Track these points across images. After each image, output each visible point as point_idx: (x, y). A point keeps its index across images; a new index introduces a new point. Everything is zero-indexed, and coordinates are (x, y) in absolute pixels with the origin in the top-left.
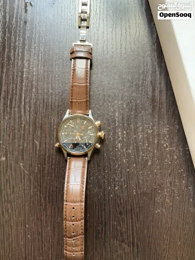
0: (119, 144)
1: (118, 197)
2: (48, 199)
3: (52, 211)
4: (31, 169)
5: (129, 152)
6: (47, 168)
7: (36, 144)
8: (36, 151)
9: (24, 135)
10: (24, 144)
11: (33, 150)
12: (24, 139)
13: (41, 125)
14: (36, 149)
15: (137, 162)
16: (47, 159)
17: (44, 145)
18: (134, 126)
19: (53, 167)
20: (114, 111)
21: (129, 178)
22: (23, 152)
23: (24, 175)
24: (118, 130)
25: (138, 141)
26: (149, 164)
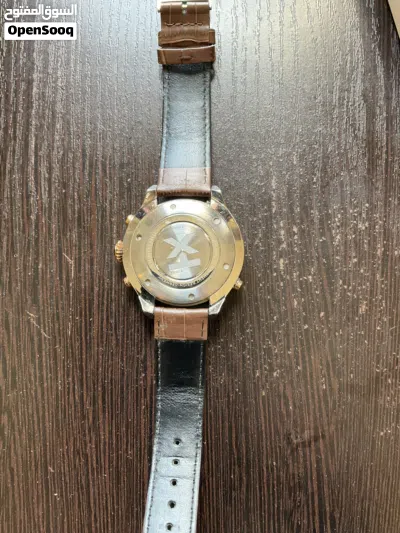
0: (282, 261)
1: (279, 396)
2: (100, 402)
3: (111, 433)
4: (57, 326)
5: (307, 281)
6: (96, 323)
7: (67, 263)
8: (68, 281)
9: (37, 240)
10: (37, 264)
11: (61, 279)
12: (37, 253)
13: (79, 217)
14: (68, 276)
15: (329, 306)
16: (96, 302)
17: (88, 266)
18: (320, 212)
19: (113, 321)
20: (268, 175)
21: (309, 348)
22: (35, 286)
23: (40, 340)
24: (277, 223)
25: (331, 251)
26: (360, 311)
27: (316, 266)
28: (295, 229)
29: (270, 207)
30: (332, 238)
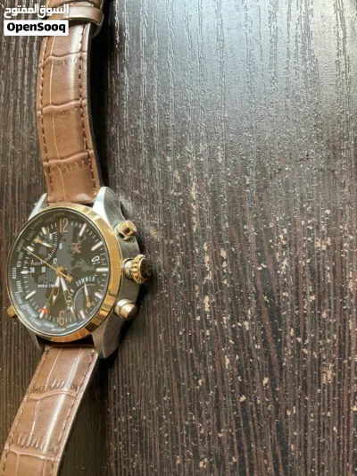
5: (242, 328)
15: (276, 370)
20: (186, 181)
21: (248, 432)
25: (275, 284)
26: (325, 378)
27: (254, 306)
28: (224, 254)
29: (190, 225)
30: (277, 266)
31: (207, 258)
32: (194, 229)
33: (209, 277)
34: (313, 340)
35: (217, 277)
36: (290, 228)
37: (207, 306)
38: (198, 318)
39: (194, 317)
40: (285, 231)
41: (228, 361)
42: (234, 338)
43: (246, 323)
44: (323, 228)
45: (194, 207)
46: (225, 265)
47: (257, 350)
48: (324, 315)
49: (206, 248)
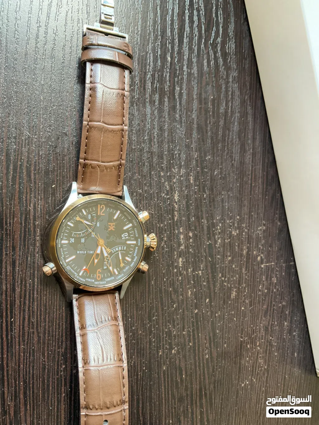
0: (181, 259)
5: (198, 275)
15: (212, 294)
18: (208, 221)
20: (172, 190)
26: (232, 296)
27: (204, 263)
28: (191, 234)
29: (173, 216)
31: (182, 237)
32: (176, 219)
33: (182, 247)
34: (229, 278)
35: (187, 247)
36: (222, 223)
37: (180, 263)
38: (175, 270)
39: (173, 270)
40: (220, 225)
41: (190, 293)
42: (194, 280)
43: (200, 272)
44: (236, 225)
45: (176, 206)
46: (191, 240)
47: (205, 285)
48: (234, 266)
49: (181, 231)
